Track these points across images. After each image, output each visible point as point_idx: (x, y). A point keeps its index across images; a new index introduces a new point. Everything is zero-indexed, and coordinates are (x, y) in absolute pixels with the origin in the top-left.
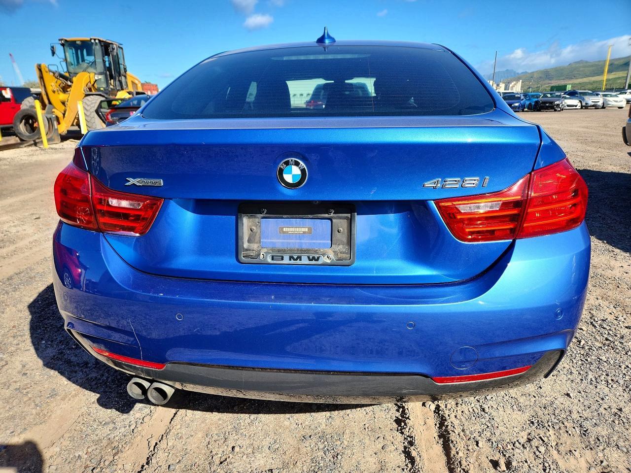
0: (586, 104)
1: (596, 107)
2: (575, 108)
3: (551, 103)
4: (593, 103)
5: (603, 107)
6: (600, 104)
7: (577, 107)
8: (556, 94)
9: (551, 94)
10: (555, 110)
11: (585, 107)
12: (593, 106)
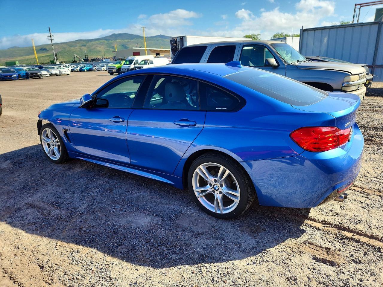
0: (51, 73)
1: (56, 75)
2: (46, 76)
3: (37, 74)
4: (55, 73)
5: (60, 75)
6: (58, 73)
7: (48, 76)
8: (36, 68)
9: (33, 68)
10: (40, 78)
11: (51, 75)
12: (55, 74)
